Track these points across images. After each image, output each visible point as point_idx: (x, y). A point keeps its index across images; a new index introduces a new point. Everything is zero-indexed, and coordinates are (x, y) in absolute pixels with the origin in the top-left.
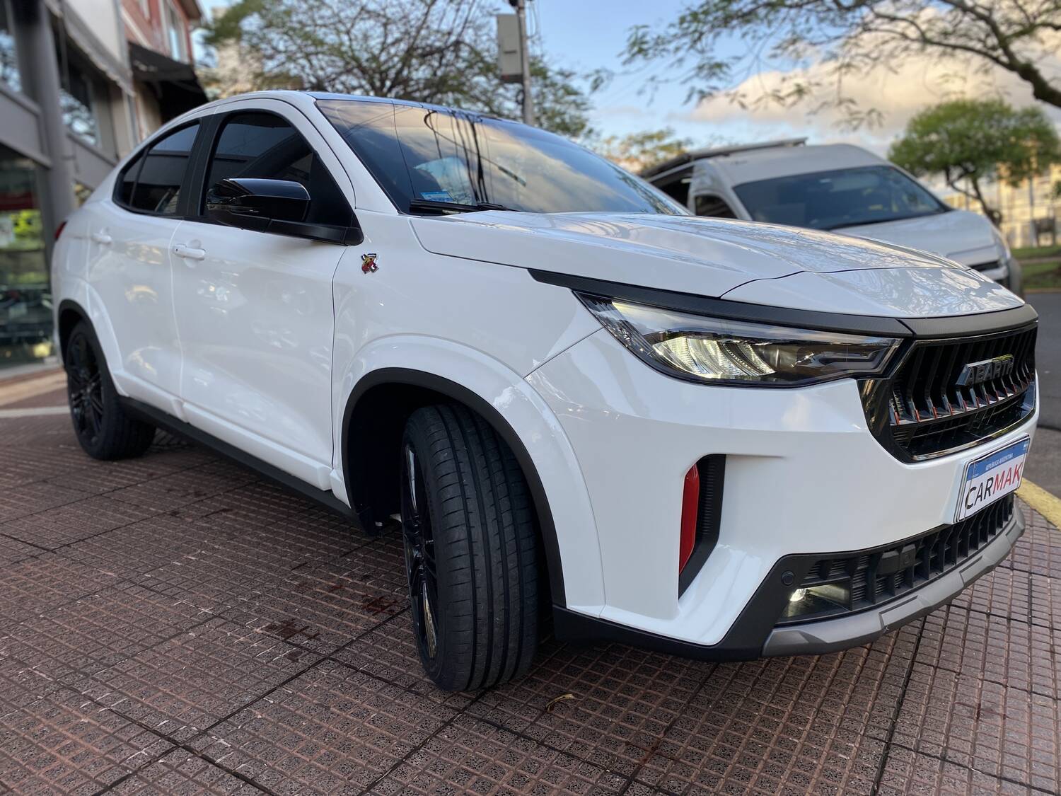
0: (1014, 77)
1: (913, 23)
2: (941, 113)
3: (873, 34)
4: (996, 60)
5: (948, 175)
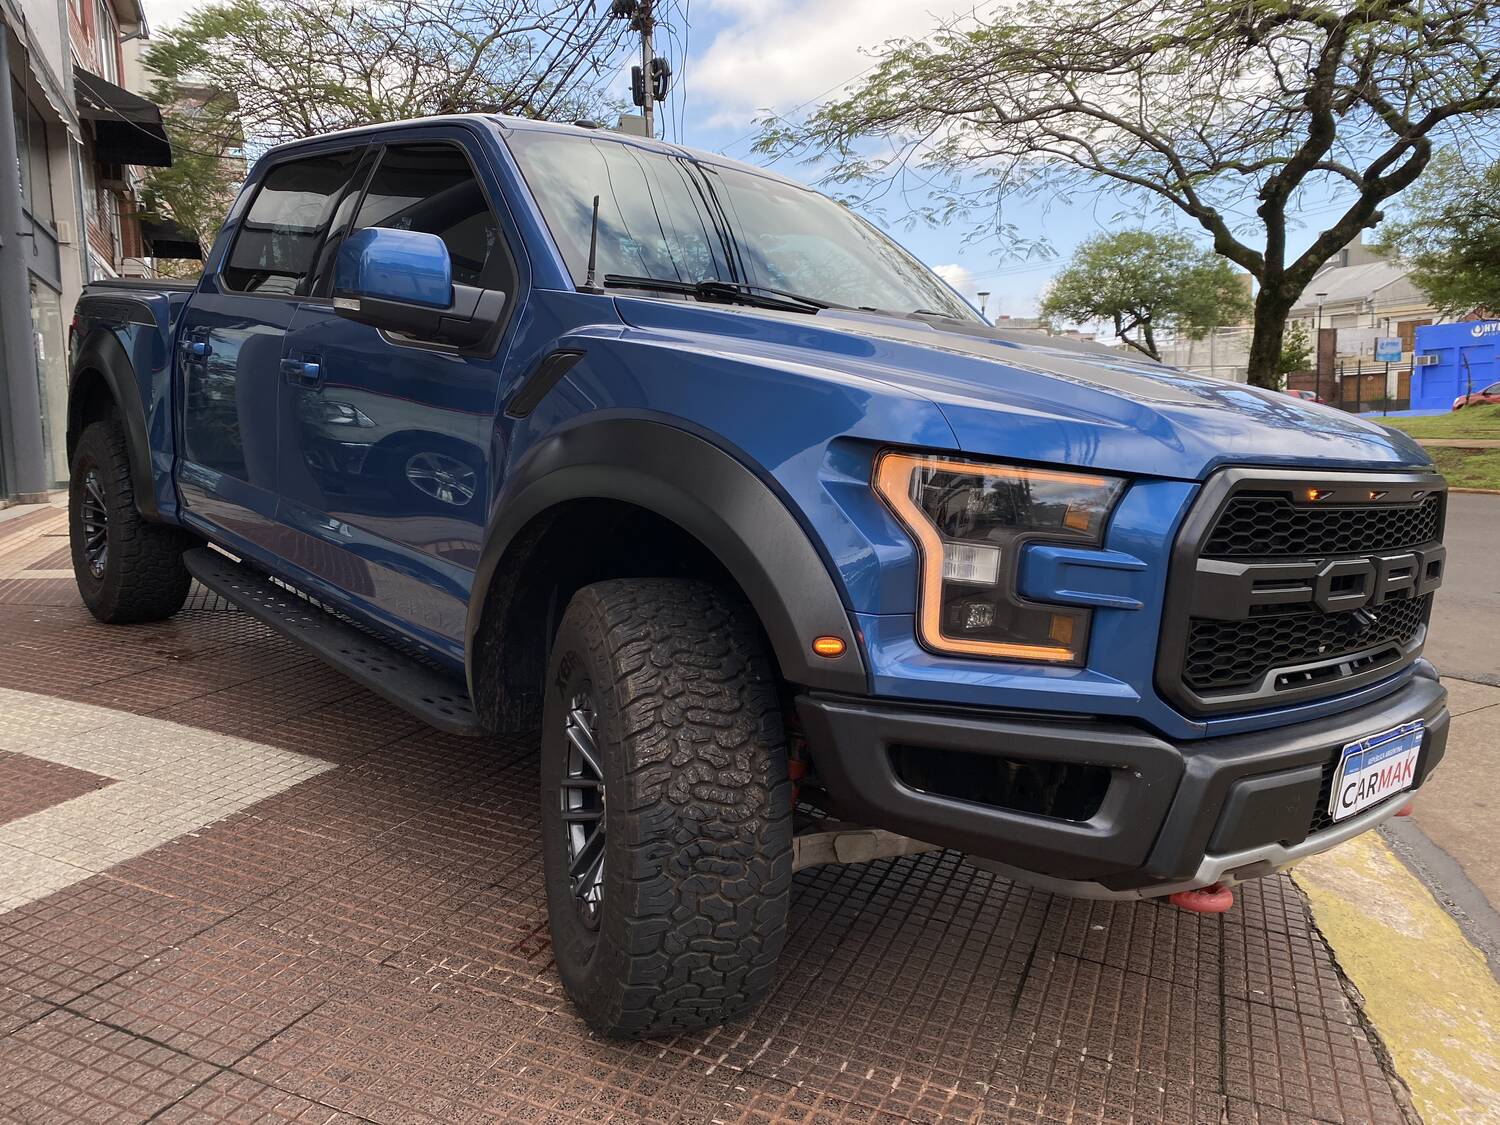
0: (1195, 223)
1: (1083, 144)
2: (1113, 243)
3: (1039, 153)
4: (1176, 200)
5: (1118, 322)
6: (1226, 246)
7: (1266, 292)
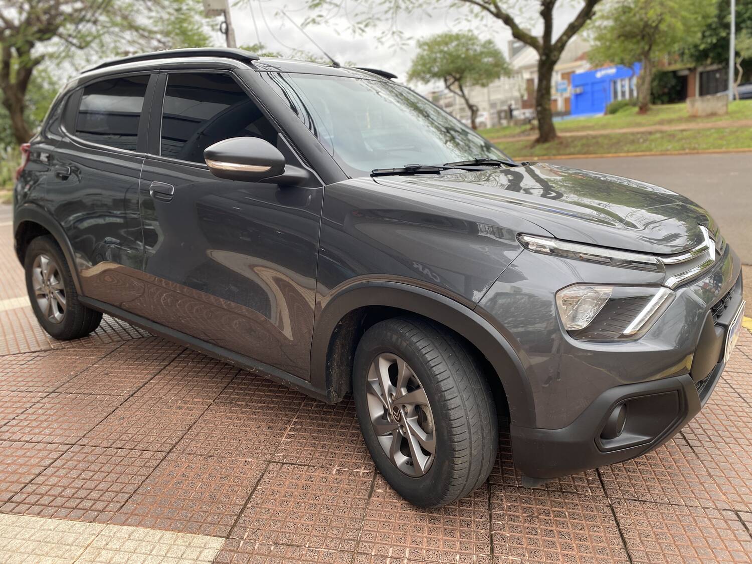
0: (500, 22)
2: (439, 39)
4: (488, 10)
5: (446, 81)
6: (519, 35)
7: (544, 58)
